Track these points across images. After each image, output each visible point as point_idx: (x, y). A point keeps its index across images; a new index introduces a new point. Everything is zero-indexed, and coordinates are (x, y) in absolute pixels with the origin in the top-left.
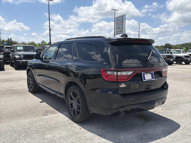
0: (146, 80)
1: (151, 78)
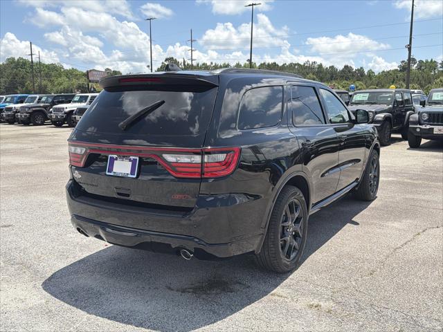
0: (112, 174)
1: (129, 172)
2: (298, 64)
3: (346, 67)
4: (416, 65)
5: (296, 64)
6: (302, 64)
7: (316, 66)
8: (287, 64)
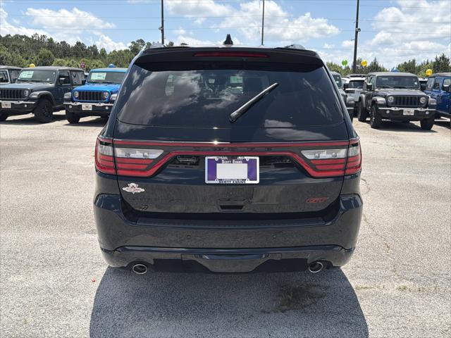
2: (25, 37)
3: (78, 43)
4: (145, 47)
5: (22, 37)
6: (30, 37)
7: (46, 40)
8: (12, 35)
